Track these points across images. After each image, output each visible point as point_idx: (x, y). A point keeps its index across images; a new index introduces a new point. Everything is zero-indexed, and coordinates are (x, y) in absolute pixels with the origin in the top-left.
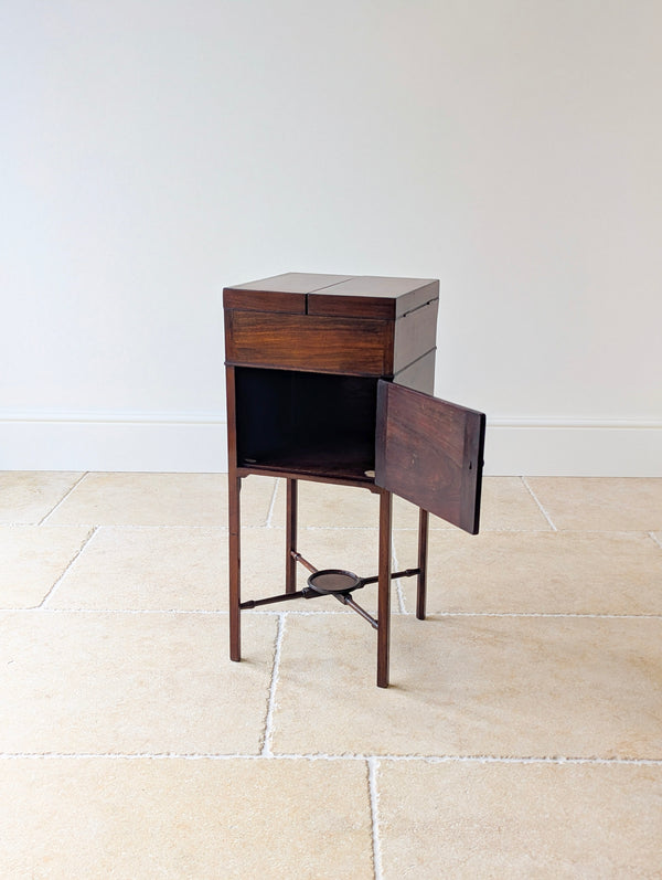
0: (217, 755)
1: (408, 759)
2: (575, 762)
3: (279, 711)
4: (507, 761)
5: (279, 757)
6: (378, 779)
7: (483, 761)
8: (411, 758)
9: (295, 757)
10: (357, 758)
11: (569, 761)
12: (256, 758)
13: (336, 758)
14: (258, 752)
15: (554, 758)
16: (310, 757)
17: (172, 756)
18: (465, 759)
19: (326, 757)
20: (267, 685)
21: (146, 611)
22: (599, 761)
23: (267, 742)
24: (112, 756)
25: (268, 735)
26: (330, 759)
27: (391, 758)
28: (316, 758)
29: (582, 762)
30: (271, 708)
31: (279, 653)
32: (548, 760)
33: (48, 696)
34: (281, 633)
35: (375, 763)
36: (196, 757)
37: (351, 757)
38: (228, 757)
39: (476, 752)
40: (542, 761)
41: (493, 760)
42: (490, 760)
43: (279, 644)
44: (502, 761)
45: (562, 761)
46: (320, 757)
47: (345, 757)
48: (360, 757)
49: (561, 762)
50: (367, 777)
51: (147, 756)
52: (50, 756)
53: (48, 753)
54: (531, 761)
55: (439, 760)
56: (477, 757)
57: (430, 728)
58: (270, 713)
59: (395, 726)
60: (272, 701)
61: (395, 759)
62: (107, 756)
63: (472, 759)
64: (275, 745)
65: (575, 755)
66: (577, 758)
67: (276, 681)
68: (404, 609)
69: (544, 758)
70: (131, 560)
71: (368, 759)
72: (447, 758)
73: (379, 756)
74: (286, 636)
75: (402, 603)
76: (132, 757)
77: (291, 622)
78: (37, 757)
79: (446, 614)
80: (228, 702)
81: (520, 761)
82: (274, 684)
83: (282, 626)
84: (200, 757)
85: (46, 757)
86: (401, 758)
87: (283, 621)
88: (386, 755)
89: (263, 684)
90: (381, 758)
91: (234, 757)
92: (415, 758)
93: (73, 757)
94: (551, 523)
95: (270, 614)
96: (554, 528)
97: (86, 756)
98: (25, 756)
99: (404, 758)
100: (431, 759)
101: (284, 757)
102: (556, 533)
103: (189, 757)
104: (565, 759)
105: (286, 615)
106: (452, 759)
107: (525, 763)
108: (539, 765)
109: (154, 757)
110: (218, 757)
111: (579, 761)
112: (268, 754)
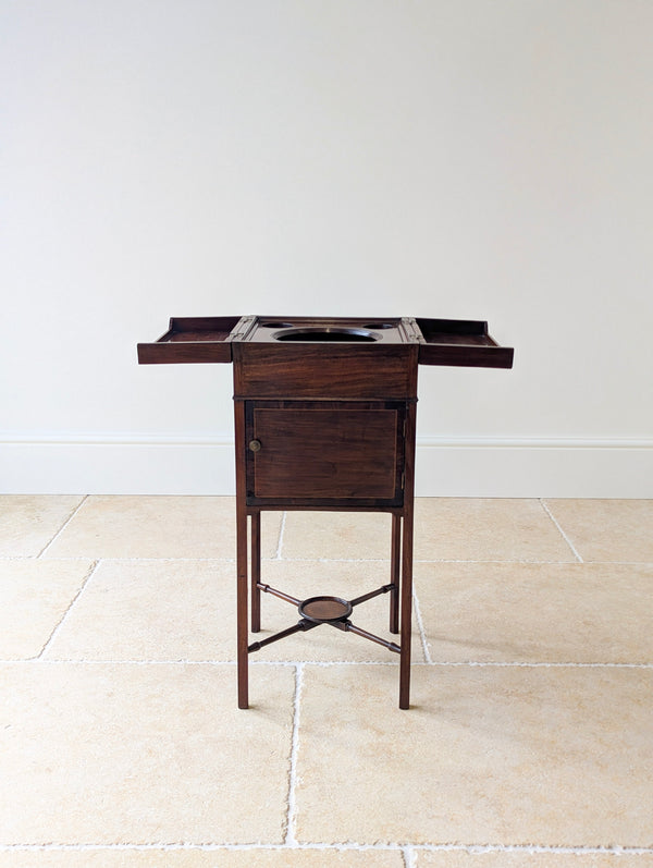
0: (236, 844)
1: (447, 849)
2: (633, 852)
3: (302, 787)
4: (557, 851)
5: (305, 847)
7: (531, 851)
8: (450, 847)
9: (321, 847)
10: (390, 848)
11: (627, 851)
12: (279, 848)
13: (367, 847)
14: (282, 840)
15: (610, 847)
16: (338, 846)
17: (186, 846)
18: (511, 849)
19: (356, 846)
20: (288, 755)
21: (154, 661)
23: (290, 826)
24: (120, 847)
25: (291, 818)
26: (362, 849)
27: (429, 847)
28: (344, 848)
29: (641, 852)
30: (293, 782)
31: (298, 714)
32: (603, 850)
33: (48, 770)
34: (299, 688)
35: (410, 850)
36: (213, 847)
37: (384, 846)
38: (248, 848)
39: (523, 840)
40: (596, 851)
41: (543, 850)
42: (539, 849)
43: (298, 701)
44: (552, 851)
45: (618, 851)
46: (349, 846)
47: (376, 847)
48: (395, 847)
49: (618, 853)
51: (159, 846)
53: (50, 844)
54: (585, 851)
55: (482, 851)
56: (524, 845)
57: (469, 807)
58: (293, 789)
59: (430, 806)
60: (294, 773)
61: (434, 848)
62: (114, 847)
63: (519, 849)
64: (299, 831)
65: (632, 844)
66: (634, 848)
67: (297, 748)
68: (429, 658)
69: (599, 847)
70: (136, 598)
71: (404, 849)
72: (489, 849)
73: (415, 844)
74: (305, 691)
75: (426, 649)
76: (145, 847)
77: (309, 674)
78: (37, 848)
79: (475, 664)
80: (245, 776)
81: (571, 851)
82: (295, 753)
83: (300, 680)
84: (218, 847)
85: (47, 848)
86: (440, 847)
87: (300, 673)
88: (422, 844)
89: (282, 752)
90: (418, 847)
91: (254, 846)
92: (455, 848)
93: (78, 848)
94: (576, 553)
95: (286, 664)
96: (580, 558)
97: (92, 847)
98: (25, 848)
99: (443, 847)
100: (472, 850)
101: (310, 846)
102: (582, 565)
103: (205, 848)
104: (621, 848)
105: (303, 665)
106: (497, 849)
107: (578, 853)
108: (593, 857)
109: (167, 848)
110: (237, 848)
111: (637, 850)
112: (292, 842)
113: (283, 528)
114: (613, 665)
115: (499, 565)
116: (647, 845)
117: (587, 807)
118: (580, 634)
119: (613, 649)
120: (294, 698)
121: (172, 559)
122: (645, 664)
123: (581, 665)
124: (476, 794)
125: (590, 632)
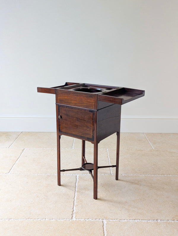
0: (59, 219)
1: (114, 220)
3: (77, 205)
4: (143, 221)
5: (77, 220)
6: (106, 227)
8: (115, 220)
9: (82, 220)
11: (161, 221)
12: (71, 220)
13: (94, 220)
14: (71, 218)
15: (157, 220)
16: (86, 220)
17: (46, 220)
18: (131, 220)
19: (91, 220)
21: (39, 174)
22: (170, 221)
23: (74, 215)
24: (29, 220)
25: (74, 213)
27: (110, 220)
28: (88, 220)
29: (165, 221)
30: (75, 204)
31: (77, 187)
32: (155, 221)
33: (11, 201)
34: (77, 181)
35: (105, 222)
36: (53, 220)
37: (98, 220)
38: (63, 220)
39: (134, 218)
40: (153, 221)
41: (139, 221)
42: (138, 221)
43: (77, 184)
44: (142, 221)
45: (159, 221)
46: (89, 220)
47: (96, 220)
48: (101, 220)
49: (159, 222)
50: (103, 226)
51: (39, 220)
52: (11, 220)
53: (11, 219)
54: (150, 221)
55: (123, 221)
56: (135, 220)
57: (121, 210)
58: (75, 206)
59: (110, 210)
60: (75, 202)
61: (111, 220)
63: (133, 220)
64: (76, 216)
65: (163, 219)
66: (163, 220)
67: (76, 196)
68: (112, 173)
69: (154, 220)
70: (34, 158)
71: (103, 220)
72: (126, 220)
73: (106, 219)
74: (79, 182)
75: (111, 171)
76: (35, 220)
77: (80, 177)
78: (7, 220)
79: (124, 175)
80: (62, 203)
81: (147, 221)
82: (75, 197)
83: (77, 179)
84: (55, 220)
85: (10, 220)
86: (112, 220)
87: (78, 177)
88: (108, 219)
89: (72, 197)
90: (107, 220)
91: (64, 220)
92: (117, 220)
93: (18, 220)
94: (152, 147)
95: (74, 175)
96: (153, 148)
97: (22, 220)
98: (4, 220)
99: (113, 220)
100: (121, 220)
101: (79, 220)
102: (154, 150)
103: (51, 220)
104: (160, 220)
105: (78, 175)
106: (127, 220)
107: (148, 222)
108: (152, 222)
109: (41, 220)
110: (60, 220)
111: (164, 221)
112: (74, 219)
113: (74, 141)
114: (160, 175)
115: (132, 150)
116: (167, 219)
117: (151, 210)
118: (152, 167)
119: (161, 171)
120: (76, 183)
121: (44, 148)
122: (169, 175)
123: (152, 175)
124: (123, 207)
125: (155, 167)
